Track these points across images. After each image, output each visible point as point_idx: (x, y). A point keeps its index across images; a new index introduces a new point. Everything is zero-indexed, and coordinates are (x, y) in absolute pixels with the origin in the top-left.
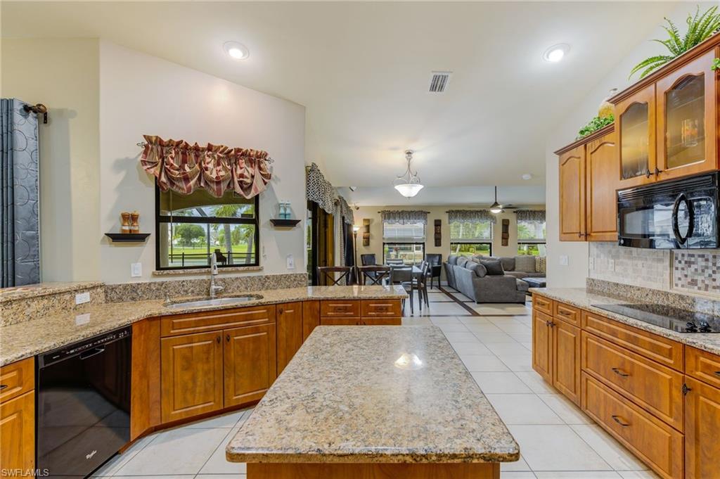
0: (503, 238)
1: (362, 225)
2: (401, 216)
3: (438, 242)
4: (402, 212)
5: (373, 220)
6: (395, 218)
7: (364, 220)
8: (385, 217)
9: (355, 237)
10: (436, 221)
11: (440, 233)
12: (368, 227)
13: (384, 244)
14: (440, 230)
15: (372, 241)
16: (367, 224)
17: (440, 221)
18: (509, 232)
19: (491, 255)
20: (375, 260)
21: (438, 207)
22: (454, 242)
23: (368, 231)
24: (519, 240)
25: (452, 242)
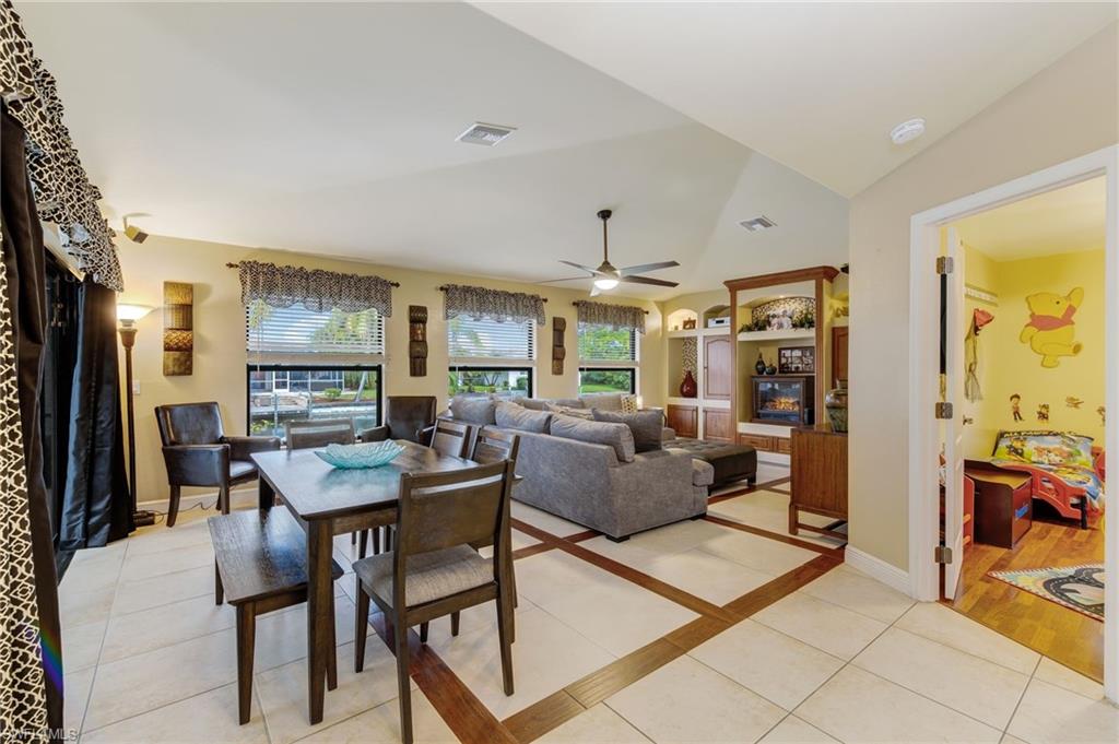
0: (554, 358)
1: (161, 304)
2: (313, 285)
3: (418, 367)
4: (316, 273)
5: (206, 290)
6: (289, 291)
7: (168, 285)
8: (255, 284)
9: (129, 344)
10: (412, 309)
11: (424, 341)
12: (186, 313)
13: (251, 368)
14: (424, 335)
15: (200, 359)
16: (179, 299)
17: (424, 310)
18: (565, 345)
19: (530, 395)
20: (216, 422)
21: (419, 273)
22: (457, 365)
23: (187, 325)
24: (582, 363)
25: (453, 364)
